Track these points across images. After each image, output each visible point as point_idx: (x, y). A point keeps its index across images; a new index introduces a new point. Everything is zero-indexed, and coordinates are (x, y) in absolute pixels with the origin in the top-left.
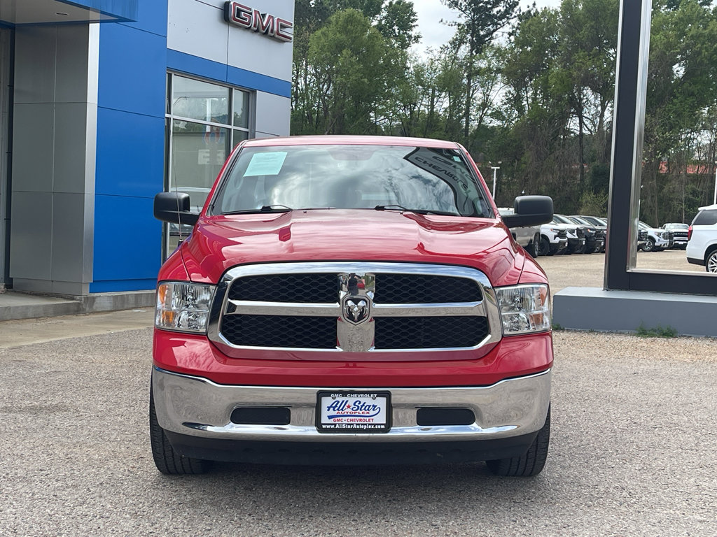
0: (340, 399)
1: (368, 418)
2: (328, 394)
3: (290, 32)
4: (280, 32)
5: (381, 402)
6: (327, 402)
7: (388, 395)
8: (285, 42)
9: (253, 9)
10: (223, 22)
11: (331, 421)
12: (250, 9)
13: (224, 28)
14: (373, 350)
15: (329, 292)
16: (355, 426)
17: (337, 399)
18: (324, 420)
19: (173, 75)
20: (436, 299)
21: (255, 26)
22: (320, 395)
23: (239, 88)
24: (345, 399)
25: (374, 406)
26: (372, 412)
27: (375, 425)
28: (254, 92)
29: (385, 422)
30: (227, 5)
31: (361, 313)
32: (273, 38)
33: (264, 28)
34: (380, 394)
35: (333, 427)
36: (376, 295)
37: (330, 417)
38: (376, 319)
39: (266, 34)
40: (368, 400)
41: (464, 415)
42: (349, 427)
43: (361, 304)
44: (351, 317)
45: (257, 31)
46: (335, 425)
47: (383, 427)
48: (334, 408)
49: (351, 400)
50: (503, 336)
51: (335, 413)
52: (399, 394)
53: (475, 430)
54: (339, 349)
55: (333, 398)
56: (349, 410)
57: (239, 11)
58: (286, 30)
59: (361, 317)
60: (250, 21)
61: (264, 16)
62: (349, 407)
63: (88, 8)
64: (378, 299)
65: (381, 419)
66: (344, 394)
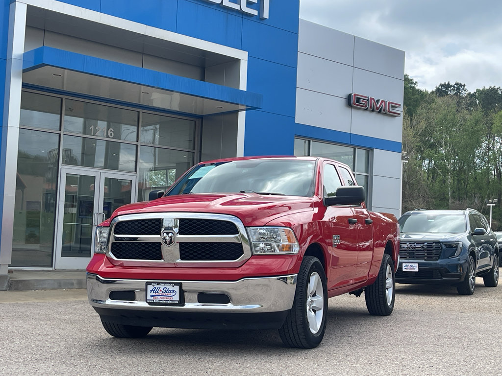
0: (157, 286)
1: (170, 297)
2: (150, 283)
3: (400, 110)
4: (391, 110)
5: (177, 288)
6: (150, 287)
7: (180, 285)
8: (396, 116)
9: (369, 97)
10: (347, 107)
11: (152, 298)
12: (367, 97)
13: (349, 110)
14: (179, 261)
15: (157, 229)
16: (163, 302)
17: (155, 286)
18: (149, 298)
19: (311, 142)
20: (211, 232)
21: (371, 108)
22: (147, 284)
23: (360, 147)
24: (159, 286)
25: (173, 291)
26: (172, 294)
27: (173, 301)
28: (372, 149)
29: (178, 300)
30: (350, 96)
31: (171, 240)
32: (386, 114)
33: (377, 109)
34: (176, 284)
35: (152, 301)
36: (179, 230)
37: (151, 296)
38: (180, 243)
39: (380, 112)
40: (170, 287)
41: (224, 298)
42: (160, 302)
43: (170, 235)
44: (166, 242)
45: (373, 111)
46: (153, 300)
47: (177, 302)
48: (154, 291)
49: (162, 287)
50: (252, 255)
51: (154, 294)
52: (187, 284)
53: (229, 307)
54: (162, 261)
55: (154, 286)
56: (161, 293)
57: (358, 100)
58: (397, 109)
59: (171, 242)
60: (366, 105)
61: (378, 101)
62: (161, 291)
63: (238, 104)
64: (180, 233)
65: (176, 298)
66: (158, 283)
